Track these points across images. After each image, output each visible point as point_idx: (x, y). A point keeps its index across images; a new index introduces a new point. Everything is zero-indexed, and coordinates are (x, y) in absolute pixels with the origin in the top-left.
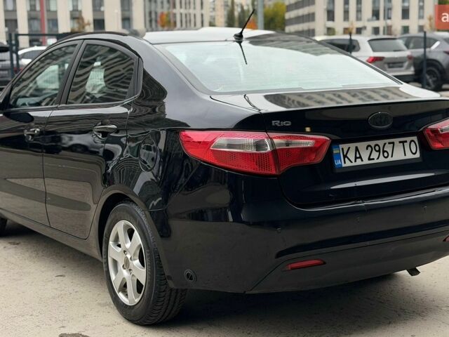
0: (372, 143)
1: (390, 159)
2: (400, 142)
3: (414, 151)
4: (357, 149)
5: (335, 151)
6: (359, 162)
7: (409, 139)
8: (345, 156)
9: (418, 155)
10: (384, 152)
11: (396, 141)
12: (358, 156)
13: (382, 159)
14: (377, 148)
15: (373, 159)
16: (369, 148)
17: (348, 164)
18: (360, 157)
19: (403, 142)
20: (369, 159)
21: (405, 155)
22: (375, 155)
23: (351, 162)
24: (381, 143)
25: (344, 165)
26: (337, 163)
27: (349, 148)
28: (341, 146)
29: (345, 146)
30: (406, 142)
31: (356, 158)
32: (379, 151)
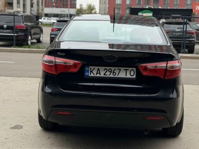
0: (108, 68)
1: (116, 76)
2: (124, 70)
3: (132, 75)
4: (98, 69)
5: (87, 69)
6: (98, 75)
7: (130, 69)
8: (91, 72)
9: (134, 77)
10: (113, 72)
11: (122, 69)
12: (98, 72)
13: (112, 76)
14: (110, 70)
15: (107, 75)
16: (106, 70)
17: (92, 75)
18: (100, 73)
19: (126, 70)
20: (104, 75)
21: (126, 75)
22: (108, 73)
23: (94, 75)
24: (113, 68)
25: (90, 75)
26: (86, 74)
27: (94, 68)
28: (90, 67)
29: (92, 68)
30: (128, 70)
31: (97, 73)
32: (111, 72)
